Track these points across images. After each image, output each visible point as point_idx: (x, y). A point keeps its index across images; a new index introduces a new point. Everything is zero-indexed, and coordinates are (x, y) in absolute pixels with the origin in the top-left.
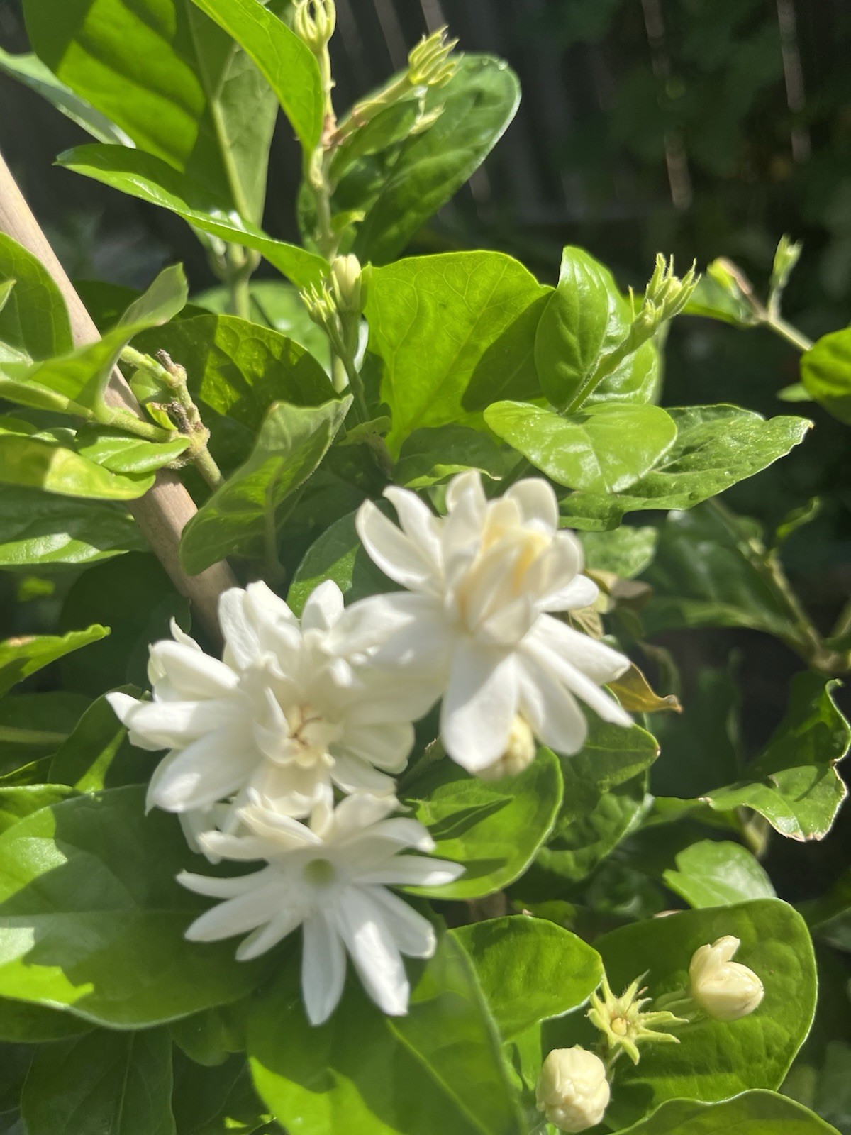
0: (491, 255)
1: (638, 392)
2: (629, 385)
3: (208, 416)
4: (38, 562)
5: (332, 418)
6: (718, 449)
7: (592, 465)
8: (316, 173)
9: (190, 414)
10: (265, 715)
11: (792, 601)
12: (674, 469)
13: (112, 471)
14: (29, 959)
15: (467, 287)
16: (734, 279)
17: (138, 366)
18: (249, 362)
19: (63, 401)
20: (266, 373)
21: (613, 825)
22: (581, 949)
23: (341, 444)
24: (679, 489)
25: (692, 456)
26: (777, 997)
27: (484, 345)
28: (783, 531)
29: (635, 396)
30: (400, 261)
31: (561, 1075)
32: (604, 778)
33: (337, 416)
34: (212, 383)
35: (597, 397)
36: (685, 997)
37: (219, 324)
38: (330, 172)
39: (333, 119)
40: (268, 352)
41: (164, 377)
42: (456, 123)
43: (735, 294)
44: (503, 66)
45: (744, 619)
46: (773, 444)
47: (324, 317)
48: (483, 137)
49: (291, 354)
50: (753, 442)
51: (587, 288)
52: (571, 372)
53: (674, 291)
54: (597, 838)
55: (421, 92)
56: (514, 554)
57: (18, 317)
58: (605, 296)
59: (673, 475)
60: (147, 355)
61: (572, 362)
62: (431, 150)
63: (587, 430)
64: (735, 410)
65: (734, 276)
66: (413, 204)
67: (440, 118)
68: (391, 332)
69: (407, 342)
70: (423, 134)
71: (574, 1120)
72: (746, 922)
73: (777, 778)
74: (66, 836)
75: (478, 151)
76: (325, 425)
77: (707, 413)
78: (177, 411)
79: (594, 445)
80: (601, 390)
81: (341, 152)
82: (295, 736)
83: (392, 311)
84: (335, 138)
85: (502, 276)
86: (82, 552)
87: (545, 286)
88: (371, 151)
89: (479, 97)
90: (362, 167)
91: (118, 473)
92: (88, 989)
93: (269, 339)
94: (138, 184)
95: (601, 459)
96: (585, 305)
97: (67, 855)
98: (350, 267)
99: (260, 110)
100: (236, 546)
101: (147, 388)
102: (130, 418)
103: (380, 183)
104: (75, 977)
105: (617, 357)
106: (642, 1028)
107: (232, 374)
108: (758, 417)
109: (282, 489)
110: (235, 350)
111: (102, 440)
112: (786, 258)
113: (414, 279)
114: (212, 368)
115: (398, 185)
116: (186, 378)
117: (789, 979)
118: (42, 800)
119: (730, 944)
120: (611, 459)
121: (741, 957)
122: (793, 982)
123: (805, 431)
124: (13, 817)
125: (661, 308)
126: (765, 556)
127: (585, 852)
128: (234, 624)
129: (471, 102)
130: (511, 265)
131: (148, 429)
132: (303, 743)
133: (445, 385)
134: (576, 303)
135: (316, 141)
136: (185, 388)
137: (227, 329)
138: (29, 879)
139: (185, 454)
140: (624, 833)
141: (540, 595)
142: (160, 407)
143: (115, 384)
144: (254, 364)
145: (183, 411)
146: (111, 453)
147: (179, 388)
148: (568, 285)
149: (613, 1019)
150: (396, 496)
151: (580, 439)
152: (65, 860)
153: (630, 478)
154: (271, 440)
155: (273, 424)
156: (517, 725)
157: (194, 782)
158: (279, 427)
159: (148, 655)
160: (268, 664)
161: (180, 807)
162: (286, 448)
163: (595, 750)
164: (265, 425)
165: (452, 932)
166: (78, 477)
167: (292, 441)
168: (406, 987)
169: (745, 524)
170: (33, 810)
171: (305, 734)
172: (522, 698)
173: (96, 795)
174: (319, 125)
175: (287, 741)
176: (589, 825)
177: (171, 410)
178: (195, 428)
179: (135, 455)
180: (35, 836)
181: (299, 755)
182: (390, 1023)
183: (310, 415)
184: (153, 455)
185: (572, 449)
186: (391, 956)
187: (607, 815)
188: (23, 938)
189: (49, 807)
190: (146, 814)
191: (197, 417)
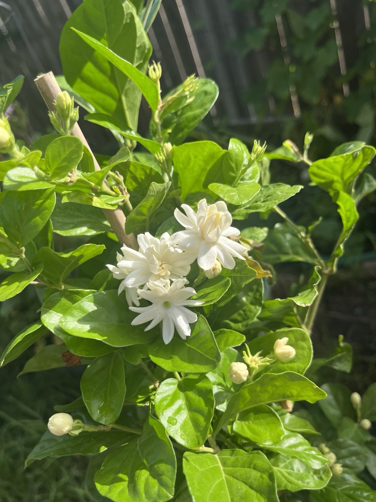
0: (208, 142)
1: (254, 180)
2: (251, 178)
3: (129, 191)
4: (79, 235)
5: (166, 187)
6: (276, 195)
7: (237, 198)
8: (156, 118)
9: (124, 189)
10: (153, 262)
11: (315, 252)
12: (264, 202)
13: (106, 204)
14: (89, 331)
15: (202, 151)
16: (292, 147)
17: (111, 176)
18: (140, 175)
19: (93, 184)
21: (253, 314)
22: (240, 335)
23: (168, 197)
24: (264, 206)
25: (269, 198)
26: (301, 357)
27: (208, 168)
28: (310, 228)
29: (253, 182)
30: (183, 144)
31: (234, 366)
32: (243, 283)
33: (168, 187)
34: (129, 181)
35: (241, 182)
36: (273, 355)
37: (131, 164)
38: (161, 118)
39: (161, 102)
40: (146, 172)
41: (118, 179)
42: (199, 101)
43: (292, 151)
44: (213, 83)
45: (300, 259)
46: (290, 193)
47: (162, 161)
48: (208, 105)
49: (152, 172)
50: (285, 193)
51: (237, 150)
52: (233, 175)
53: (259, 151)
54: (248, 318)
55: (187, 93)
56: (215, 217)
58: (243, 153)
59: (263, 203)
60: (113, 173)
61: (234, 172)
62: (191, 109)
63: (237, 189)
64: (283, 185)
65: (292, 145)
66: (186, 126)
67: (194, 100)
68: (181, 165)
69: (186, 168)
70: (189, 105)
71: (238, 378)
72: (291, 335)
73: (300, 294)
74: (96, 302)
75: (206, 110)
76: (164, 189)
78: (121, 188)
79: (238, 193)
80: (242, 179)
81: (165, 110)
82: (161, 266)
83: (181, 159)
84: (162, 107)
85: (212, 148)
86: (91, 232)
87: (224, 150)
88: (173, 111)
89: (206, 93)
90: (171, 116)
91: (108, 204)
93: (146, 168)
94: (108, 125)
95: (239, 196)
96: (237, 155)
97: (97, 307)
98: (169, 146)
99: (136, 97)
100: (137, 228)
101: (112, 182)
102: (108, 190)
103: (176, 120)
104: (102, 335)
105: (245, 170)
106: (260, 363)
107: (135, 178)
108: (289, 186)
109: (151, 210)
110: (136, 171)
111: (102, 196)
112: (308, 139)
113: (187, 150)
114: (129, 177)
115: (181, 121)
116: (123, 179)
117: (304, 352)
118: (89, 293)
119: (285, 340)
120: (242, 196)
121: (289, 344)
122: (306, 353)
123: (300, 189)
124: (81, 298)
125: (255, 155)
126: (306, 238)
127: (245, 323)
128: (142, 242)
129: (203, 94)
130: (214, 145)
131: (114, 193)
132: (163, 268)
133: (197, 181)
134: (234, 155)
135: (156, 108)
136: (123, 182)
137: (133, 165)
138: (88, 313)
139: (123, 201)
141: (222, 229)
142: (117, 187)
143: (105, 182)
144: (141, 175)
145: (123, 189)
146: (105, 199)
147: (121, 182)
148: (231, 150)
149: (251, 362)
150: (184, 206)
151: (234, 191)
152: (96, 309)
153: (247, 200)
154: (151, 192)
155: (152, 188)
156: (217, 262)
157: (134, 280)
158: (153, 188)
159: (116, 254)
160: (153, 247)
161: (130, 287)
162: (155, 195)
163: (241, 277)
164: (150, 188)
165: (201, 315)
166: (100, 203)
167: (157, 193)
168: (190, 330)
169: (300, 228)
170: (87, 295)
171: (163, 266)
172: (218, 256)
173: (104, 292)
174: (157, 103)
175: (158, 267)
176: (246, 315)
177: (119, 188)
178: (126, 194)
179: (111, 200)
180: (88, 301)
181: (162, 271)
182: (186, 344)
183: (161, 186)
184: (116, 200)
185: (232, 194)
186: (186, 323)
187: (251, 311)
188: (87, 327)
189: (92, 294)
190: (118, 295)
191: (126, 191)
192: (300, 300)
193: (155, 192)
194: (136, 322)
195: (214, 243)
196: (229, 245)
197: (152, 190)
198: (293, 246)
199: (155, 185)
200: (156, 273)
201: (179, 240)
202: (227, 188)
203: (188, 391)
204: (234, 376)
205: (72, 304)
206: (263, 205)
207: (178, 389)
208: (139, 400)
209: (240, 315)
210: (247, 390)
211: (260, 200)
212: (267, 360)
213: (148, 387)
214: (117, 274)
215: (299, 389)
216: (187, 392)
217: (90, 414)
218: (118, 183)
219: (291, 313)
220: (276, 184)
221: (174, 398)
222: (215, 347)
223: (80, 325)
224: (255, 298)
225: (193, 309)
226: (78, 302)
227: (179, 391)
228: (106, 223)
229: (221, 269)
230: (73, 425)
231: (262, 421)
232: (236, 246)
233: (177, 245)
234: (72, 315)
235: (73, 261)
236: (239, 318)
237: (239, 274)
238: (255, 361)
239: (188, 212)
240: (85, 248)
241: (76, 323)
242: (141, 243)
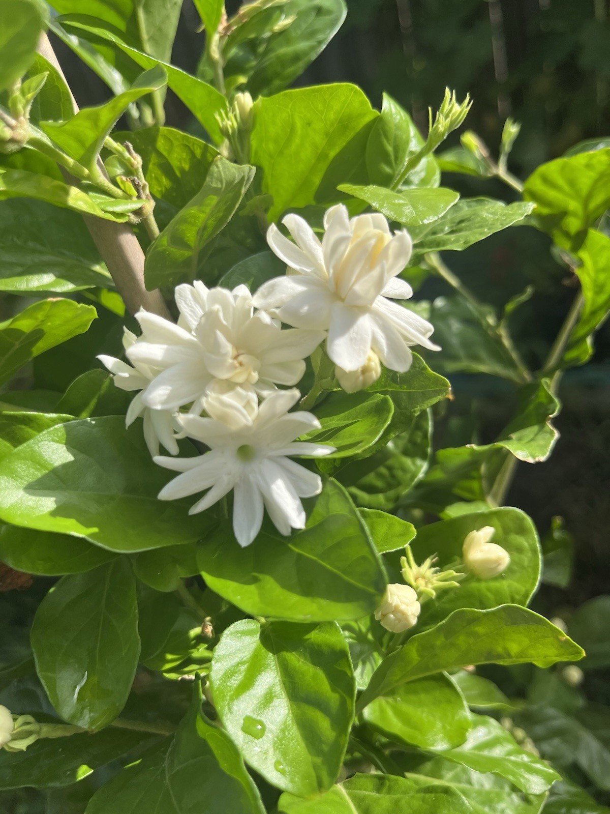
0: (343, 86)
2: (423, 182)
3: (153, 194)
4: (35, 290)
5: (246, 178)
6: (479, 219)
7: (409, 210)
8: (215, 50)
9: (144, 187)
11: (514, 355)
12: (452, 232)
13: (102, 210)
14: (54, 513)
15: (325, 110)
16: (478, 147)
17: (113, 150)
18: (179, 160)
19: (71, 161)
20: (190, 167)
21: (409, 476)
22: (400, 523)
23: (241, 213)
24: (457, 241)
25: (463, 225)
26: (515, 568)
27: (332, 154)
28: (510, 307)
29: (428, 189)
30: (282, 93)
31: (391, 594)
32: (417, 407)
33: (248, 180)
34: (153, 175)
35: (405, 187)
36: (462, 564)
37: (160, 133)
38: (224, 51)
39: (225, 17)
40: (193, 154)
41: (129, 160)
42: (304, 26)
43: (478, 155)
45: (483, 368)
46: (513, 215)
47: (230, 131)
49: (209, 155)
51: (398, 117)
52: (388, 170)
53: (456, 112)
54: (399, 484)
56: (373, 242)
57: (39, 107)
58: (408, 125)
59: (452, 235)
60: (119, 144)
61: (389, 164)
62: (288, 42)
63: (403, 195)
64: (488, 201)
65: (477, 145)
66: (277, 75)
67: (294, 22)
68: (271, 146)
69: (281, 153)
70: (283, 32)
71: (400, 621)
72: (496, 521)
73: (514, 436)
74: (72, 443)
75: (320, 43)
76: (243, 181)
77: (471, 204)
78: (137, 183)
79: (409, 202)
80: (407, 182)
81: (230, 40)
82: (236, 358)
83: (273, 130)
84: (227, 28)
85: (349, 101)
86: (64, 285)
89: (319, 11)
90: (241, 54)
91: (106, 211)
92: (95, 530)
93: (194, 144)
95: (414, 207)
96: (397, 127)
97: (74, 455)
98: (245, 99)
99: (167, 17)
101: (116, 169)
102: (106, 182)
103: (253, 63)
104: (87, 524)
105: (418, 159)
106: (435, 582)
107: (166, 168)
108: (501, 204)
109: (205, 236)
110: (170, 151)
112: (510, 133)
113: (290, 106)
114: (154, 164)
115: (267, 63)
116: (142, 164)
117: (522, 557)
118: (55, 422)
119: (488, 531)
120: (421, 208)
121: (494, 540)
122: (526, 559)
123: (531, 210)
124: (35, 432)
125: (448, 120)
126: (497, 327)
127: (392, 493)
128: (186, 303)
129: (313, 14)
130: (356, 92)
131: (118, 192)
134: (392, 125)
135: (215, 29)
136: (140, 170)
137: (165, 137)
138: (51, 468)
139: (138, 212)
140: (416, 480)
142: (126, 179)
143: (98, 163)
144: (183, 162)
145: (141, 184)
146: (99, 201)
147: (137, 170)
148: (387, 113)
149: (416, 579)
150: (293, 221)
151: (400, 198)
152: (72, 459)
153: (434, 217)
154: (214, 180)
155: (216, 170)
156: (370, 353)
157: (167, 392)
158: (219, 171)
159: (123, 332)
160: (218, 310)
161: (159, 407)
162: (221, 188)
163: (410, 392)
164: (211, 168)
165: (332, 479)
166: (86, 203)
167: (226, 183)
168: (303, 515)
169: (486, 309)
170: (49, 427)
171: (241, 358)
172: (375, 341)
173: (91, 420)
174: (217, 19)
175: (230, 361)
176: (393, 476)
177: (133, 182)
178: (147, 198)
179: (112, 204)
180: (53, 440)
181: (238, 370)
182: (291, 546)
183: (236, 168)
184: (126, 204)
185: (396, 201)
186: (294, 497)
187: (404, 470)
188: (49, 503)
189: (61, 425)
190: (127, 428)
191: (147, 191)
192: (521, 449)
193: (221, 182)
194: (169, 492)
195: (364, 309)
197: (215, 175)
198: (466, 345)
199: (223, 164)
200: (225, 375)
201: (284, 296)
202: (383, 191)
203: (288, 651)
204: (392, 616)
205: (12, 447)
206: (452, 239)
207: (261, 645)
208: (168, 666)
209: (380, 476)
210: (416, 644)
211: (442, 230)
212: (451, 576)
213: (187, 632)
214: (124, 378)
215: (526, 641)
216: (284, 653)
217: (54, 705)
218: (129, 172)
219: (475, 474)
220: (475, 199)
221: (254, 669)
223: (30, 497)
224: (412, 441)
225: (309, 464)
226: (28, 443)
227: (264, 650)
228: (100, 269)
229: (379, 369)
230: (14, 729)
231: (423, 696)
232: (411, 320)
233: (277, 308)
234: (12, 474)
235: (17, 345)
236: (379, 484)
237: (405, 387)
238: (423, 577)
239: (302, 234)
240: (47, 308)
241: (21, 493)
242: (185, 305)
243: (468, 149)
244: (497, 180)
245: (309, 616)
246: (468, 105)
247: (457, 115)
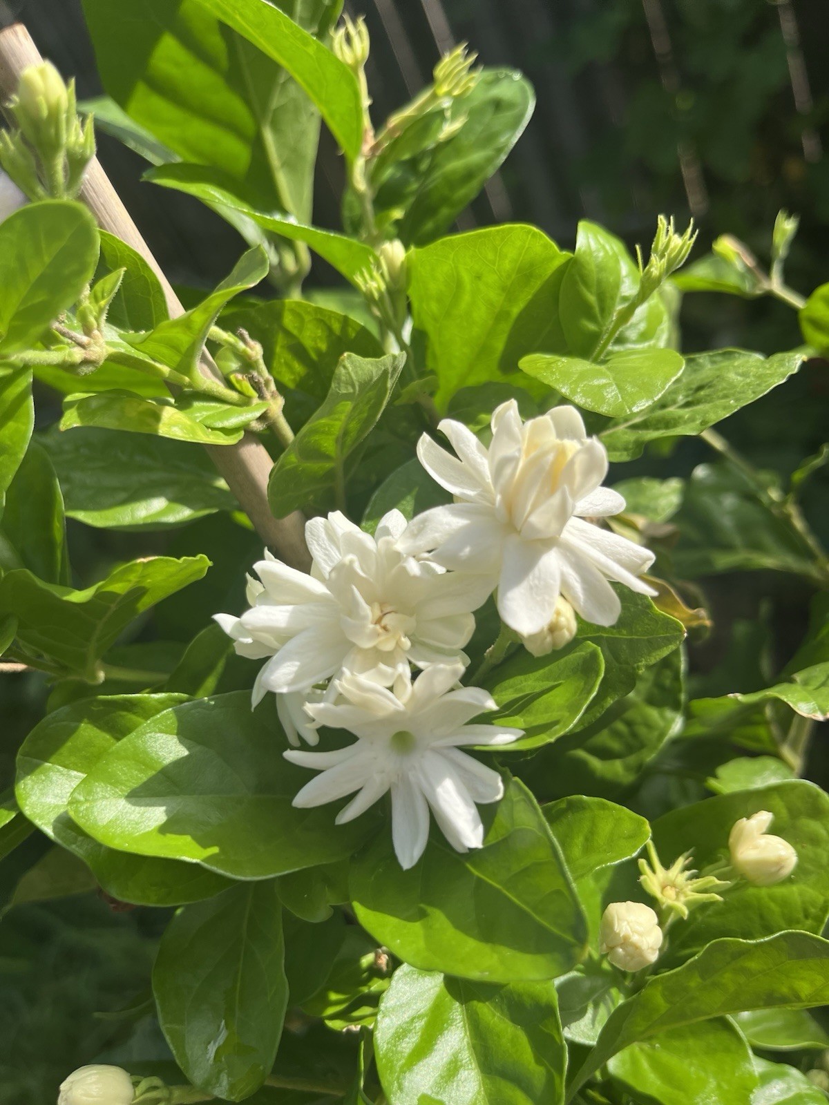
0: (517, 228)
1: (652, 342)
2: (644, 337)
3: (281, 388)
4: (141, 522)
5: (390, 370)
6: (724, 385)
7: (613, 394)
8: (359, 180)
9: (267, 383)
10: (352, 610)
11: (811, 541)
12: (687, 405)
13: (208, 427)
14: (164, 829)
15: (498, 259)
16: (738, 254)
17: (223, 343)
18: (313, 339)
19: (165, 370)
20: (329, 347)
21: (656, 734)
22: (631, 818)
23: (397, 403)
24: (692, 419)
25: (702, 393)
26: (809, 866)
27: (516, 311)
28: (798, 476)
29: (649, 346)
30: (440, 241)
31: (619, 919)
32: (641, 661)
33: (395, 369)
34: (283, 361)
35: (616, 348)
36: (727, 866)
37: (286, 308)
38: (372, 178)
39: (371, 133)
40: (330, 330)
41: (244, 351)
42: (479, 128)
43: (739, 266)
44: (517, 76)
45: (768, 561)
46: (772, 375)
47: (376, 295)
48: (503, 139)
49: (350, 330)
50: (754, 376)
51: (601, 254)
52: (592, 327)
53: (675, 247)
54: (642, 746)
55: (446, 103)
56: (551, 457)
57: (124, 304)
58: (617, 262)
59: (687, 410)
60: (230, 333)
61: (592, 318)
62: (458, 153)
63: (608, 369)
64: (738, 353)
65: (738, 251)
66: (445, 201)
67: (464, 126)
68: (434, 307)
69: (448, 314)
70: (451, 141)
71: (632, 957)
72: (777, 802)
73: (799, 677)
74: (186, 733)
75: (499, 151)
76: (385, 374)
77: (714, 359)
78: (256, 380)
79: (614, 379)
80: (620, 340)
81: (379, 161)
82: (378, 621)
83: (434, 287)
84: (374, 148)
85: (527, 246)
86: (178, 513)
87: (564, 253)
88: (406, 156)
89: (498, 105)
90: (399, 174)
91: (213, 429)
92: (215, 850)
93: (330, 318)
94: (212, 192)
95: (621, 389)
96: (601, 268)
97: (188, 749)
98: (395, 251)
99: (303, 133)
100: (311, 497)
101: (229, 363)
102: (219, 387)
103: (414, 186)
104: (204, 843)
105: (630, 311)
106: (689, 893)
107: (298, 351)
108: (758, 357)
109: (349, 441)
110: (301, 329)
111: (197, 404)
112: (784, 231)
113: (451, 256)
114: (282, 347)
115: (431, 186)
116: (262, 353)
117: (819, 851)
118: (164, 705)
119: (764, 818)
120: (629, 388)
121: (774, 830)
122: (824, 853)
123: (799, 363)
124: (140, 720)
125: (664, 260)
126: (783, 503)
127: (632, 759)
128: (319, 545)
129: (491, 109)
130: (534, 235)
131: (233, 395)
132: (385, 628)
133: (483, 350)
134: (593, 267)
135: (358, 151)
136: (261, 362)
137: (293, 311)
138: (159, 768)
139: (263, 418)
140: (666, 739)
141: (576, 494)
142: (243, 377)
143: (204, 359)
144: (318, 341)
145: (262, 380)
146: (205, 414)
147: (256, 362)
148: (585, 252)
149: (663, 888)
150: (448, 426)
151: (603, 375)
152: (186, 753)
153: (647, 401)
154: (342, 385)
155: (343, 371)
156: (560, 604)
157: (295, 669)
158: (349, 373)
159: (245, 582)
160: (351, 562)
161: (284, 690)
162: (354, 393)
163: (631, 640)
164: (337, 371)
165: (516, 779)
166: (183, 428)
167: (359, 386)
168: (481, 828)
169: (765, 476)
170: (158, 711)
171: (386, 621)
172: (565, 583)
173: (209, 700)
174: (359, 137)
175: (371, 626)
176: (634, 735)
177: (251, 380)
178: (272, 396)
179: (225, 415)
180: (161, 732)
181: (382, 638)
182: (469, 866)
183: (372, 365)
184: (240, 414)
185: (596, 382)
186: (467, 804)
187: (649, 726)
188: (157, 815)
189: (170, 709)
190: (253, 710)
191: (273, 387)
192: (806, 700)
193: (353, 386)
194: (307, 797)
195: (549, 542)
196: (595, 544)
197: (343, 378)
198: (744, 527)
199: (352, 363)
200: (367, 644)
201: (437, 535)
202: (579, 365)
203: (479, 1000)
204: (621, 950)
205: (112, 740)
206: (686, 417)
207: (445, 990)
208: (331, 1011)
209: (616, 734)
210: (660, 988)
211: (674, 402)
212: (711, 885)
213: (358, 960)
214: (247, 645)
215: (820, 980)
216: (475, 1003)
217: (182, 1068)
218: (247, 365)
220: (720, 352)
221: (435, 1025)
222: (566, 893)
223: (133, 808)
224: (658, 685)
225: (488, 758)
226: (129, 736)
227: (449, 998)
228: (222, 483)
229: (574, 625)
230: (135, 1098)
231: (691, 1042)
232: (619, 548)
233: (429, 552)
234: (113, 781)
235: (113, 607)
237: (625, 632)
238: (674, 885)
239: (462, 445)
240: (140, 569)
241: (123, 802)
242: (317, 547)
243: (724, 260)
244: (769, 299)
245: (487, 973)
246: (691, 236)
247: (677, 250)
